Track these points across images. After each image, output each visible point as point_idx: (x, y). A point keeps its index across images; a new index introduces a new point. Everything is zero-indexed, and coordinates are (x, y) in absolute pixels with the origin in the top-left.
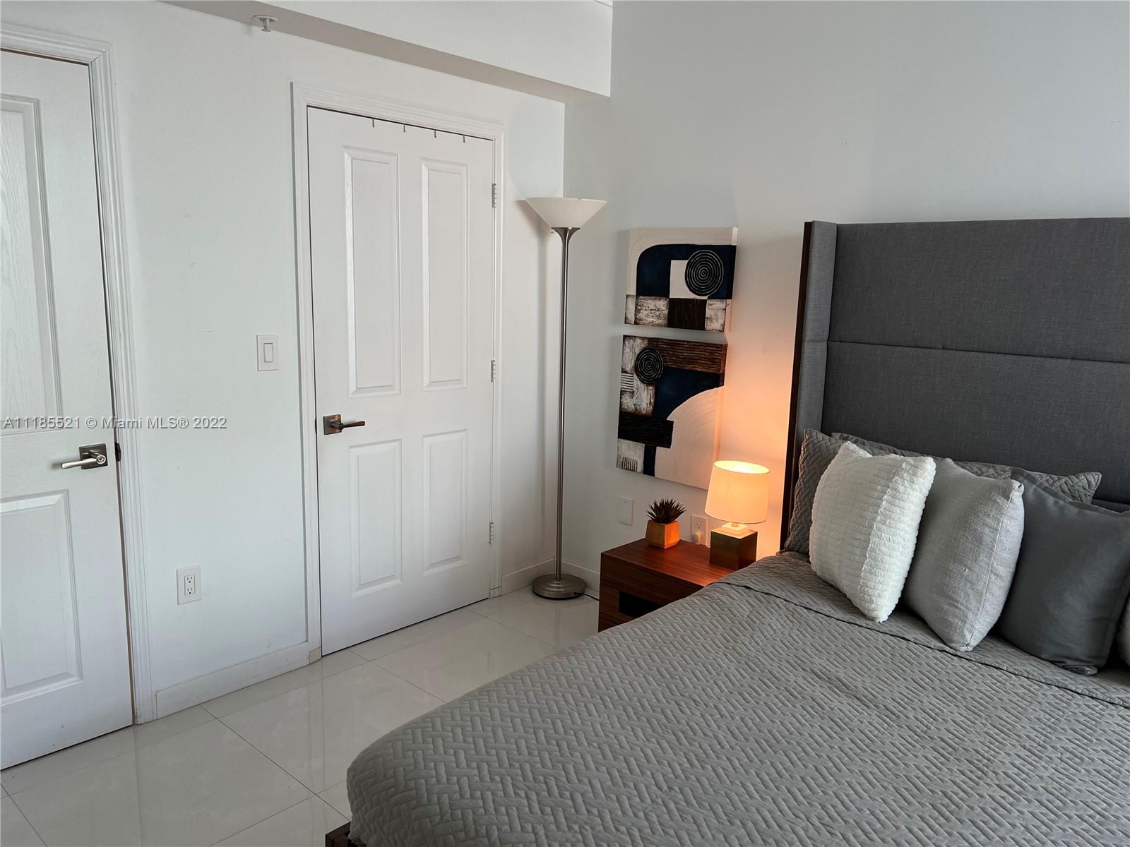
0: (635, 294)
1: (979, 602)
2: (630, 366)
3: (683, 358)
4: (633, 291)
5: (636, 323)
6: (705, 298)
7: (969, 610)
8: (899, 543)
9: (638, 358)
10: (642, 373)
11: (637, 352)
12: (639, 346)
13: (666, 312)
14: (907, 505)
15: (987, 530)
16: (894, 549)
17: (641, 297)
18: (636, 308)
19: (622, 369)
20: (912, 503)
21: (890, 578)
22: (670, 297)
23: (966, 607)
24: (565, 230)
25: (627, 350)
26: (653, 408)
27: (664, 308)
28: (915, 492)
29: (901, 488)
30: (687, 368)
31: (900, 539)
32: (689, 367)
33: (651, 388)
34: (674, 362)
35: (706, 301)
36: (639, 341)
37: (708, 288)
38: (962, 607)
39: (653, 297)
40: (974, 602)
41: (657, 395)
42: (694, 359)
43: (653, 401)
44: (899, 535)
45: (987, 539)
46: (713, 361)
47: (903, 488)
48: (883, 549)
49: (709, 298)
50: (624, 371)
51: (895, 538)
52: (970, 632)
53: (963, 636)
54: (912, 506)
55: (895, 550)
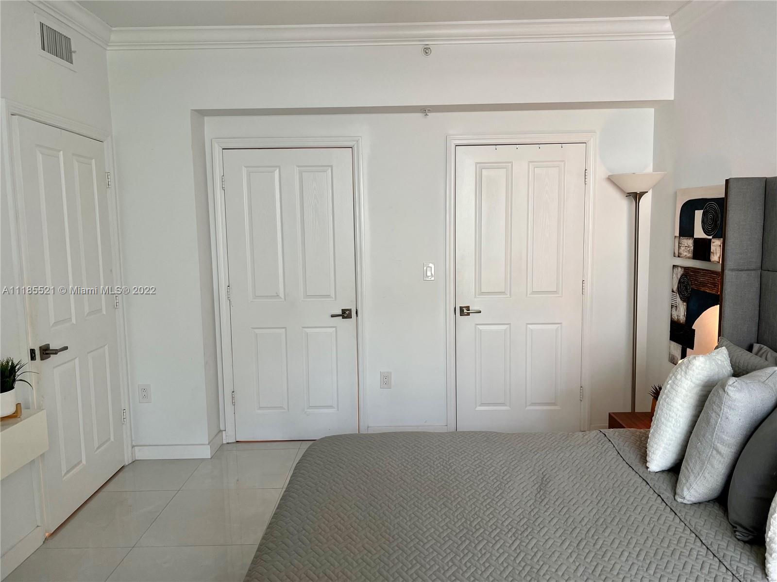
0: (678, 235)
1: (701, 468)
2: (675, 289)
3: (700, 282)
4: (677, 234)
5: (679, 257)
6: (710, 237)
7: (693, 473)
8: (672, 417)
9: (680, 282)
10: (681, 292)
11: (679, 277)
12: (680, 272)
13: (692, 248)
14: (679, 389)
15: (714, 415)
16: (668, 420)
17: (681, 238)
18: (679, 245)
19: (672, 289)
20: (684, 388)
21: (662, 441)
22: (695, 237)
23: (692, 471)
24: (636, 193)
25: (675, 276)
26: (686, 318)
27: (691, 245)
28: (687, 381)
29: (679, 377)
30: (702, 290)
31: (674, 414)
32: (703, 289)
33: (685, 304)
34: (695, 284)
35: (710, 240)
36: (680, 269)
37: (713, 230)
38: (690, 470)
39: (686, 238)
40: (698, 468)
41: (688, 310)
42: (705, 283)
43: (685, 314)
44: (673, 411)
45: (712, 421)
46: (715, 285)
47: (680, 376)
48: (663, 419)
49: (713, 238)
50: (673, 291)
51: (671, 413)
52: (688, 489)
53: (682, 490)
54: (683, 391)
55: (670, 422)
